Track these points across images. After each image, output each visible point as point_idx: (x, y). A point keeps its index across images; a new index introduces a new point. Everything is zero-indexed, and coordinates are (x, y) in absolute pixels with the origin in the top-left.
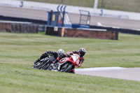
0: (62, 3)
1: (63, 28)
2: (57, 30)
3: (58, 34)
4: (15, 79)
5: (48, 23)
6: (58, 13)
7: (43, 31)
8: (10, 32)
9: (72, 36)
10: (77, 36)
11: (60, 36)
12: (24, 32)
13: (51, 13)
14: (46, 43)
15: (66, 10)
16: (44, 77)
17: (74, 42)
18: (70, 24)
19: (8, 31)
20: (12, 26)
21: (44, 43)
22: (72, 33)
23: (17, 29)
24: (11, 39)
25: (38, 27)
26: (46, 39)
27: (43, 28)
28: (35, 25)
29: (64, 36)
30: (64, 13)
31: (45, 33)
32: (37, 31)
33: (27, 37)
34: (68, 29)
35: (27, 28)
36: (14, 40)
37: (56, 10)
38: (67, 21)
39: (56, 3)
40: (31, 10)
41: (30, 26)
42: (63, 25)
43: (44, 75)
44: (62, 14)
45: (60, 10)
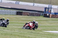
0: (50, 4)
1: (51, 14)
2: (48, 15)
3: (48, 17)
4: (31, 35)
5: (45, 12)
6: (48, 8)
7: (42, 15)
8: (29, 16)
9: (54, 18)
10: (57, 18)
11: (50, 18)
12: (34, 16)
13: (46, 8)
14: (44, 21)
15: (52, 7)
16: (43, 34)
17: (55, 20)
18: (54, 12)
19: (28, 15)
20: (30, 13)
21: (43, 20)
22: (54, 16)
23: (31, 15)
24: (29, 19)
25: (40, 14)
26: (44, 19)
27: (43, 14)
28: (39, 13)
29: (51, 17)
30: (51, 8)
31: (43, 16)
32: (40, 16)
33: (36, 18)
34: (53, 15)
35: (36, 14)
36: (31, 19)
37: (48, 7)
38: (52, 11)
39: (48, 4)
40: (38, 7)
41: (37, 14)
42: (51, 13)
43: (43, 33)
44: (50, 9)
45: (49, 7)
